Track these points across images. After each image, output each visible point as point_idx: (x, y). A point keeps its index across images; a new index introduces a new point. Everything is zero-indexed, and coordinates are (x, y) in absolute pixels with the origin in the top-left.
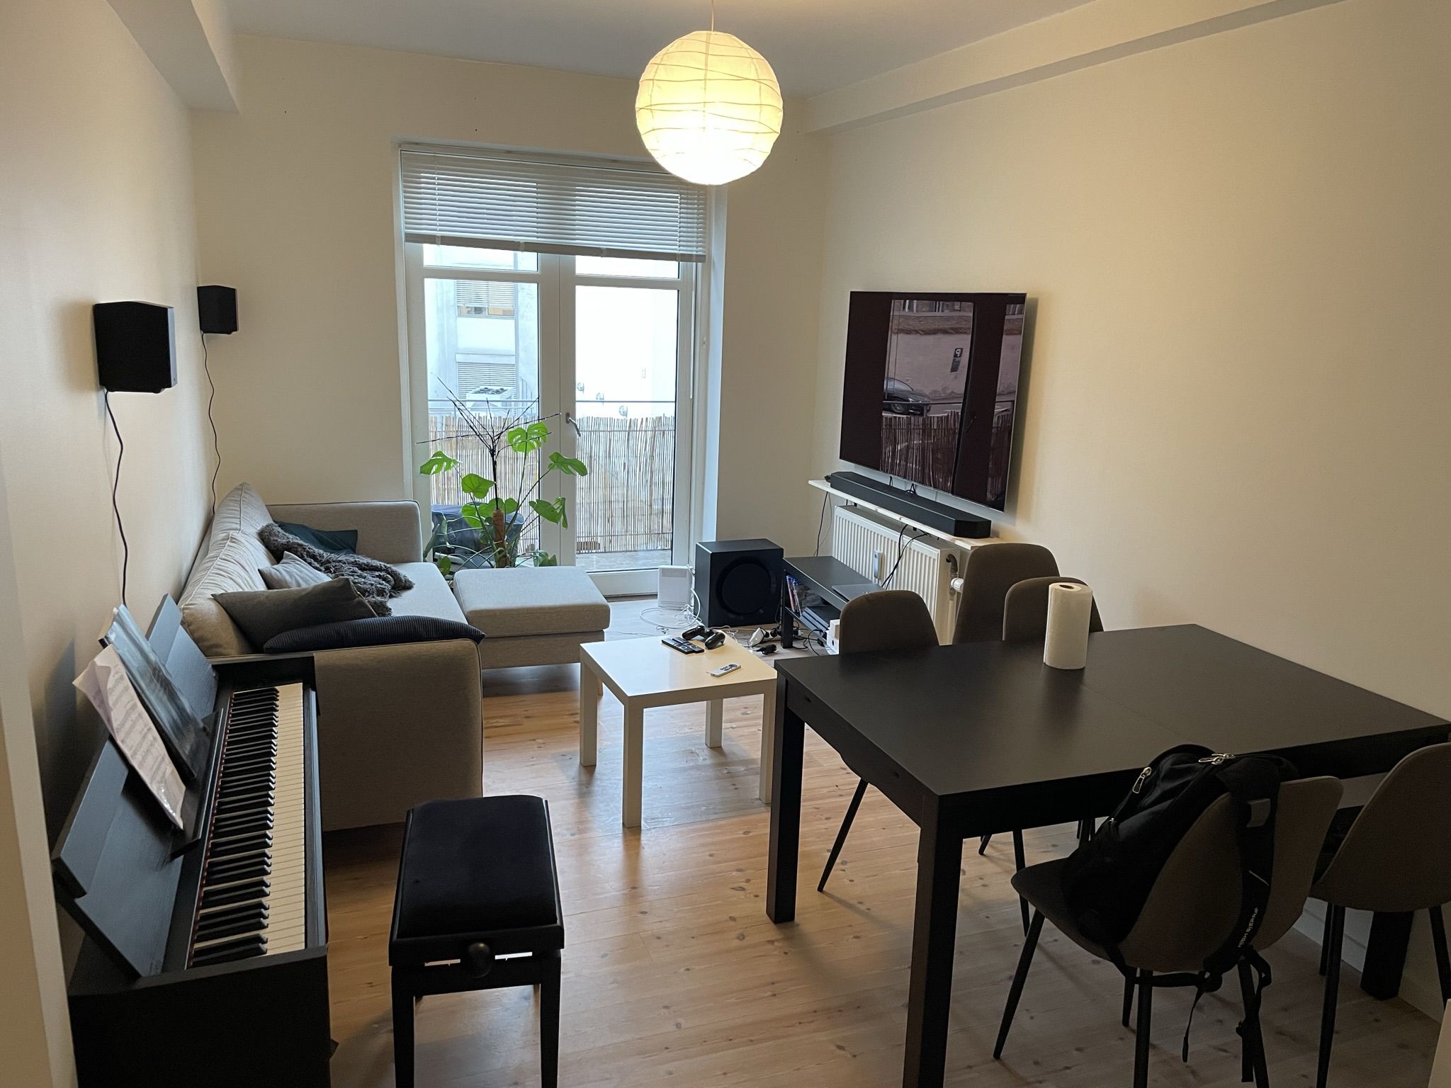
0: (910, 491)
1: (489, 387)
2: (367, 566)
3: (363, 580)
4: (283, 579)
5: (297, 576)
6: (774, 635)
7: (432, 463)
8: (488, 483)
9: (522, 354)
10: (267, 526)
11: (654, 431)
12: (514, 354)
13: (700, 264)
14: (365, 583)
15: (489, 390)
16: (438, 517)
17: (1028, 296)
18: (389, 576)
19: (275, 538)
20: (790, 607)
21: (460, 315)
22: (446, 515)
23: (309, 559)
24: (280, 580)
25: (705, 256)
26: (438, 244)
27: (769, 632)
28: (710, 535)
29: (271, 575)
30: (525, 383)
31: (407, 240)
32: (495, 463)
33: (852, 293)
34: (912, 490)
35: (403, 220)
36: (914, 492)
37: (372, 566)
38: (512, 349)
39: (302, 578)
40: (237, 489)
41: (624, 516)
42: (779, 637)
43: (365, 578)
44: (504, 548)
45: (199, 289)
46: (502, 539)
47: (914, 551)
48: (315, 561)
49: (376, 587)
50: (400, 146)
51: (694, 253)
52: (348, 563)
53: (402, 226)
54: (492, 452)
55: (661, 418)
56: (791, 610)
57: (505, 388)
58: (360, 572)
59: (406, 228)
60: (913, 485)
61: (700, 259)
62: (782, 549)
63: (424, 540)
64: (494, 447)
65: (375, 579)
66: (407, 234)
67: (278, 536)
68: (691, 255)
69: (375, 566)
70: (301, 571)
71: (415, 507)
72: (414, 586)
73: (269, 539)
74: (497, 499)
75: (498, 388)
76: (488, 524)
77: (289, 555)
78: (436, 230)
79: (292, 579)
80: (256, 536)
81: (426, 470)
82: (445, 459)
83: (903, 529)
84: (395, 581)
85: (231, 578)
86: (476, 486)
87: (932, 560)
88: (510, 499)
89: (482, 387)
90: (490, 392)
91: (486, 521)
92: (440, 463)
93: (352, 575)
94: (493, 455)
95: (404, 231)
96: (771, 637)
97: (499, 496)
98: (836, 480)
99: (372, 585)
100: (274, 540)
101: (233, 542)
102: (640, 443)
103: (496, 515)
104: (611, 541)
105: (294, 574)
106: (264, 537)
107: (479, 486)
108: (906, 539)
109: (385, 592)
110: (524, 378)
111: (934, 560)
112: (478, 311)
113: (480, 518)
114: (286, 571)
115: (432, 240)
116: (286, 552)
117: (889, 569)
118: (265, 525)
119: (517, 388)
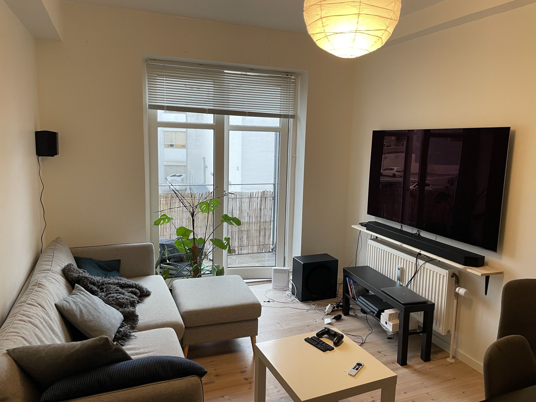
0: (417, 233)
1: (176, 174)
2: (125, 285)
3: (122, 296)
4: (71, 309)
5: (80, 305)
6: (337, 307)
7: (160, 219)
8: (191, 231)
9: (189, 162)
10: (68, 266)
11: (261, 197)
12: (186, 162)
13: (292, 119)
14: (123, 298)
15: (176, 175)
16: (162, 246)
17: (511, 129)
18: (137, 290)
19: (72, 273)
20: (349, 294)
21: (165, 147)
22: (166, 245)
23: (91, 285)
24: (70, 310)
25: (295, 115)
26: (165, 110)
27: (335, 305)
28: (297, 252)
29: (63, 307)
30: (190, 173)
31: (149, 108)
32: (193, 220)
33: (373, 131)
34: (418, 233)
35: (147, 98)
36: (419, 234)
37: (128, 284)
38: (185, 159)
39: (83, 305)
40: (54, 241)
41: (247, 237)
42: (340, 308)
43: (123, 294)
44: (198, 264)
45: (36, 133)
46: (196, 259)
47: (427, 269)
48: (94, 286)
49: (130, 300)
50: (147, 61)
51: (290, 114)
52: (114, 284)
53: (147, 101)
54: (193, 215)
55: (264, 191)
56: (349, 296)
57: (182, 174)
58: (120, 290)
59: (149, 102)
60: (418, 231)
61: (293, 117)
62: (338, 260)
63: (156, 258)
64: (193, 212)
65: (129, 294)
66: (149, 105)
67: (73, 272)
68: (288, 115)
69: (129, 285)
70: (83, 300)
71: (152, 246)
72: (152, 294)
73: (68, 274)
74: (194, 238)
75: (179, 174)
76: (189, 251)
77: (78, 287)
78: (164, 103)
79: (76, 307)
80: (60, 272)
81: (157, 223)
82: (167, 217)
83: (418, 256)
84: (140, 292)
85: (30, 322)
86: (184, 233)
87: (442, 276)
88: (200, 238)
89: (173, 174)
90: (176, 176)
91: (188, 250)
92: (164, 219)
93: (116, 293)
94: (193, 216)
95: (148, 103)
96: (336, 308)
97: (196, 237)
98: (369, 226)
99: (127, 299)
100: (71, 275)
101: (39, 287)
102: (256, 203)
103: (193, 247)
104: (241, 249)
105: (79, 303)
106: (66, 273)
107: (185, 233)
108: (421, 262)
109: (135, 303)
110: (189, 171)
111: (443, 276)
112: (172, 146)
113: (185, 248)
114: (74, 302)
115: (162, 108)
116: (76, 284)
117: (408, 277)
118: (66, 264)
119: (187, 175)
